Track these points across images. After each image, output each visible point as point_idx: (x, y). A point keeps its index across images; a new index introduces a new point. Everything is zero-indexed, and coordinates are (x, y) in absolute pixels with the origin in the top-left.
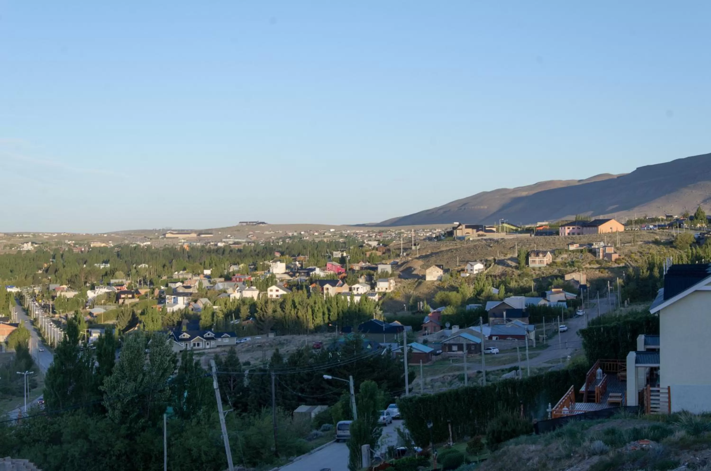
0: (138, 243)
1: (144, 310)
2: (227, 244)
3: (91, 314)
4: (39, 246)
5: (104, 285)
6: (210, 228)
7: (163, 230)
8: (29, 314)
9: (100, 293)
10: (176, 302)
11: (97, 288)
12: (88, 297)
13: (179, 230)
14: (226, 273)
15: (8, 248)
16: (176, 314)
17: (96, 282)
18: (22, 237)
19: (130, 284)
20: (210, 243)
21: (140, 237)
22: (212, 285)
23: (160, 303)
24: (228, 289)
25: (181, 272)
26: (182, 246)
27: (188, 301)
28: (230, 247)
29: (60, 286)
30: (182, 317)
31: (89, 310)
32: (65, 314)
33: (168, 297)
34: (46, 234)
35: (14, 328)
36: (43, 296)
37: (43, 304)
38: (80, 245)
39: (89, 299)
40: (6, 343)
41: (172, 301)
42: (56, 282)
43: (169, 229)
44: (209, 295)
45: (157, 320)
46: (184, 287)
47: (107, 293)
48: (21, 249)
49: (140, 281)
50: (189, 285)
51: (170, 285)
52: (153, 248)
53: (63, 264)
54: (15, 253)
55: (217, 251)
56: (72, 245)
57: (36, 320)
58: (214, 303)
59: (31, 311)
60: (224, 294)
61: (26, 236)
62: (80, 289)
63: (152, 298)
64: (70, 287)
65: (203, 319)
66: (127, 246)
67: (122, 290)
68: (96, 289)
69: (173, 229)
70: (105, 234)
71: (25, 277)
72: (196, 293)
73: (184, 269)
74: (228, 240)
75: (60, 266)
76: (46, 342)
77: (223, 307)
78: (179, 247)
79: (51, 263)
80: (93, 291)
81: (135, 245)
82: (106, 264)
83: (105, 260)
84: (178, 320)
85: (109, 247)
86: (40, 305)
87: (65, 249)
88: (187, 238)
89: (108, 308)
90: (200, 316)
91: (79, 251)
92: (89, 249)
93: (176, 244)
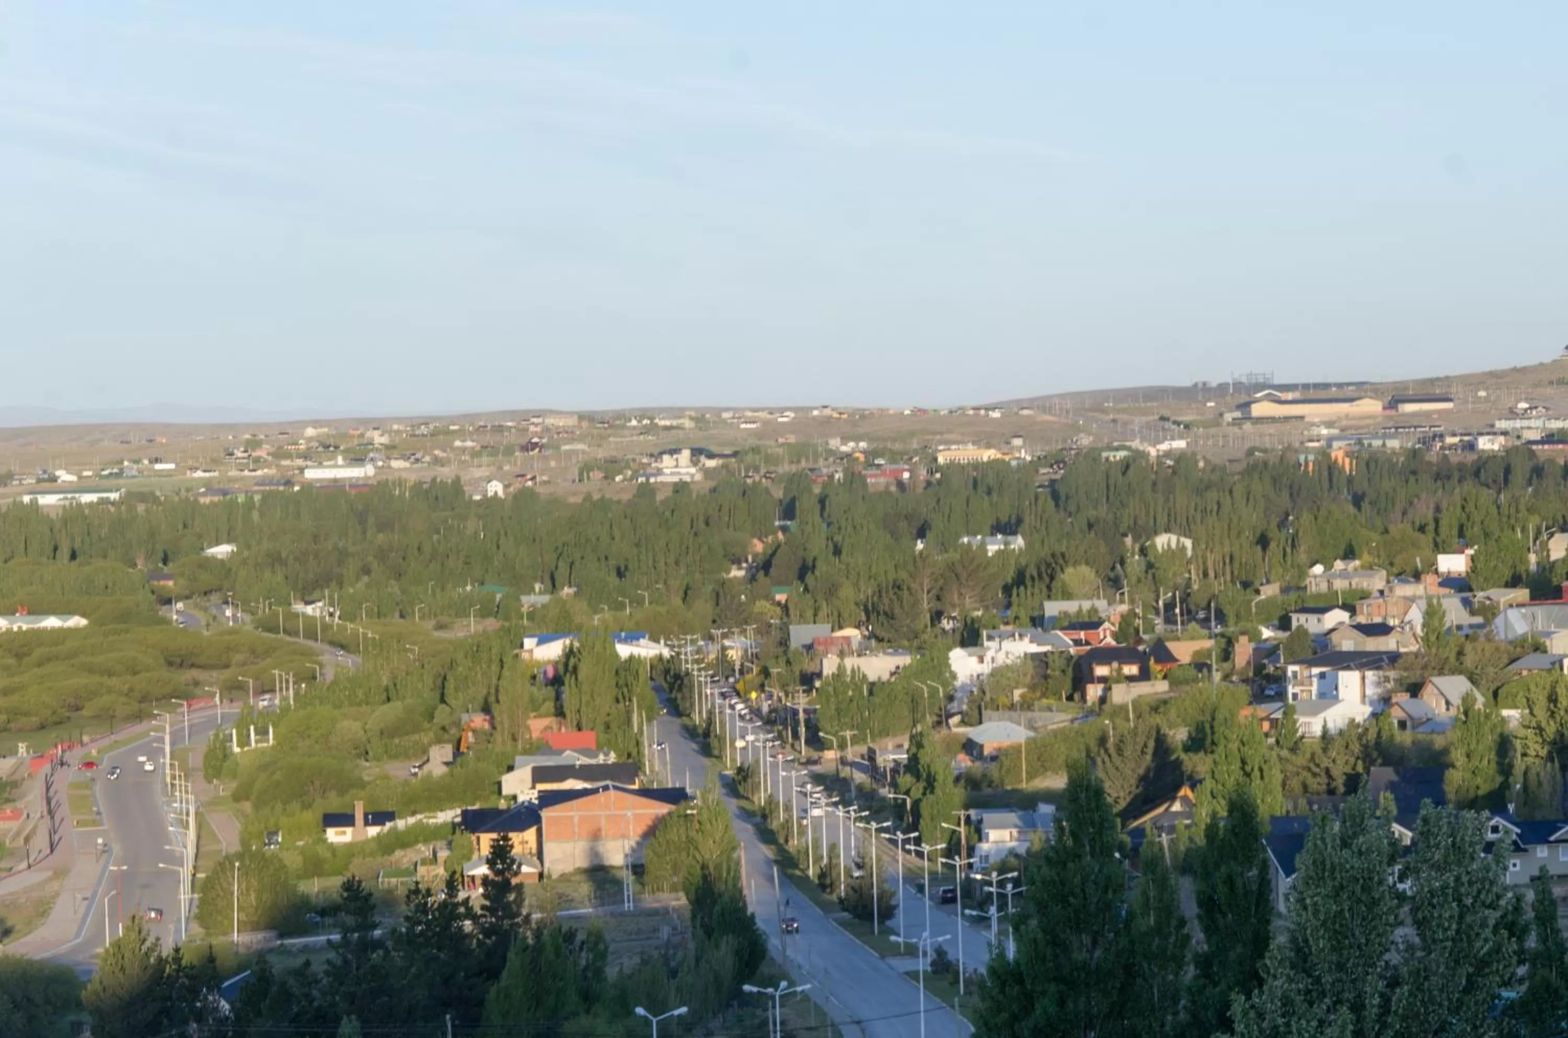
0: (1136, 444)
1: (1200, 728)
2: (1518, 443)
3: (970, 747)
4: (724, 466)
5: (1021, 625)
6: (1441, 374)
7: (1238, 386)
8: (716, 752)
9: (1001, 659)
10: (1329, 695)
11: (990, 638)
12: (954, 676)
13: (1306, 386)
14: (1533, 567)
15: (597, 475)
16: (1338, 744)
17: (980, 613)
18: (652, 429)
19: (1126, 620)
20: (1442, 436)
21: (1138, 421)
22: (1479, 620)
23: (1259, 697)
24: (1548, 634)
25: (1339, 565)
26: (1324, 454)
27: (1379, 691)
28: (1532, 454)
29: (833, 630)
30: (1367, 757)
31: (962, 730)
32: (863, 749)
33: (1295, 674)
34: (749, 414)
35: (663, 809)
36: (765, 672)
37: (765, 709)
38: (894, 457)
39: (958, 683)
40: (638, 869)
41: (1314, 689)
42: (815, 615)
43: (1261, 380)
44: (1469, 660)
45: (1261, 770)
46: (1360, 628)
47: (1034, 657)
48: (652, 480)
49: (1170, 606)
50: (1378, 620)
51: (1297, 620)
52: (1201, 464)
53: (830, 538)
54: (626, 497)
55: (1477, 474)
56: (862, 457)
57: (745, 774)
58: (1495, 694)
59: (721, 739)
60: (1538, 655)
61: (667, 423)
62: (916, 643)
63: (1226, 677)
64: (873, 636)
65: (1458, 764)
66: (1092, 455)
67: (1095, 645)
68: (986, 643)
69: (1277, 382)
70: (994, 409)
71: (681, 593)
72: (1416, 655)
73: (1349, 554)
74: (1518, 424)
75: (818, 546)
76: (795, 866)
77: (1541, 713)
78: (1311, 457)
79: (780, 535)
80: (971, 649)
81: (1121, 454)
82: (1010, 538)
83: (1004, 519)
84: (1348, 769)
85: (1014, 463)
86: (756, 712)
87: (831, 477)
88: (1339, 419)
89: (1039, 724)
90: (1445, 751)
91: (887, 485)
92: (932, 473)
93: (1297, 445)
